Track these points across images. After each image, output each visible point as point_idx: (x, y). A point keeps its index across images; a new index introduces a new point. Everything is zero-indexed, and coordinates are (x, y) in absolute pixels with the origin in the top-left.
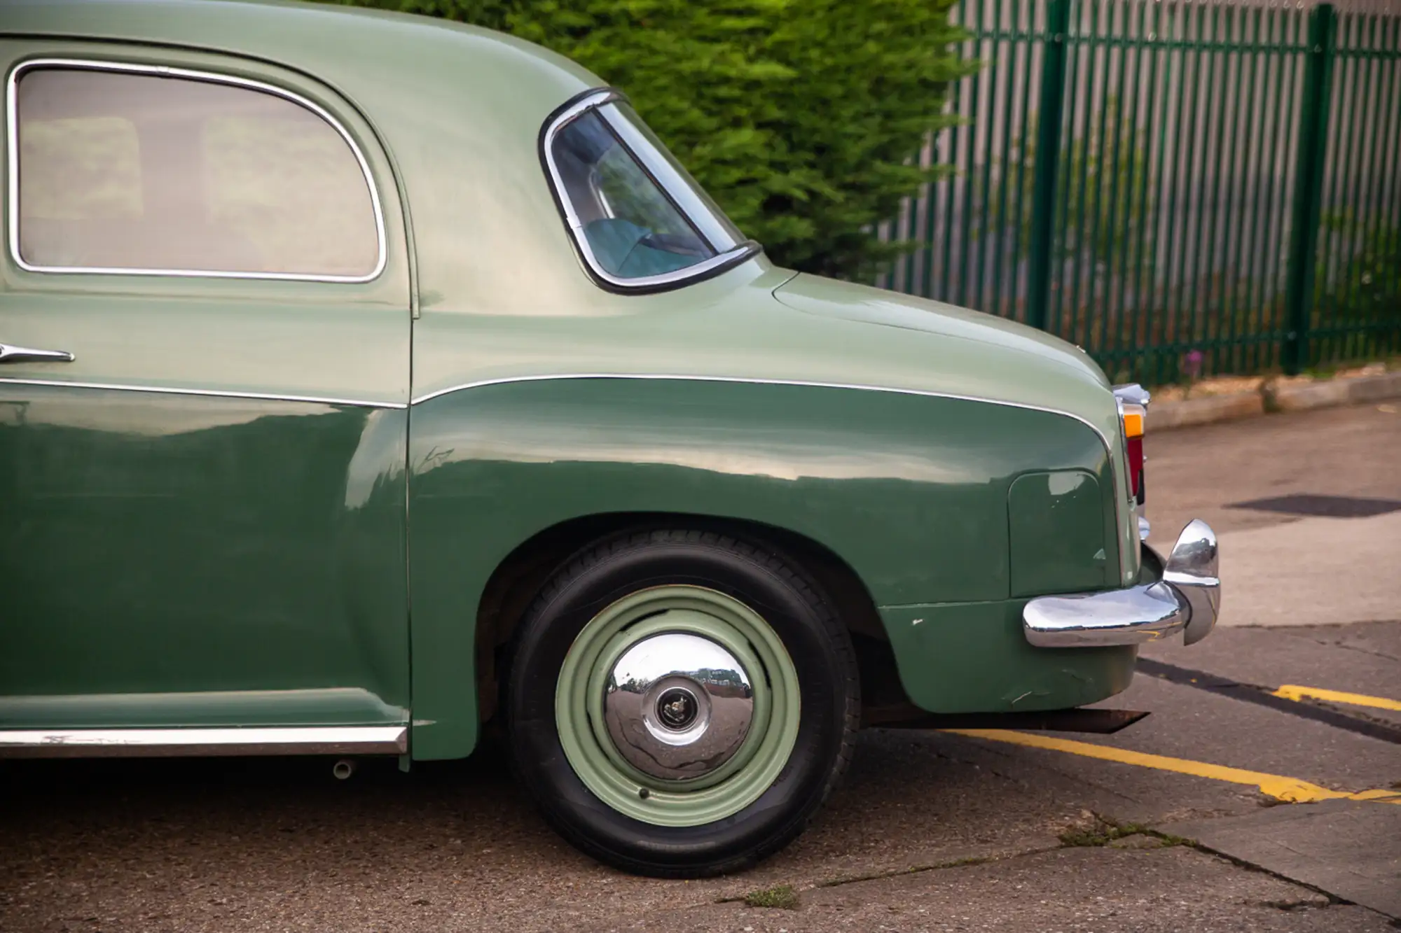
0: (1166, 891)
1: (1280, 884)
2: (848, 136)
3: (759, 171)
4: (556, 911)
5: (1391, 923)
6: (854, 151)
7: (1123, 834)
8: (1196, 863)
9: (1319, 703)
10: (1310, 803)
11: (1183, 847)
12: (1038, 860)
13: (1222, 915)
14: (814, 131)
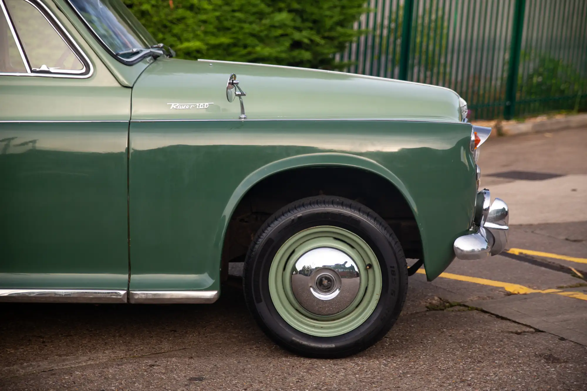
0: (470, 328)
1: (516, 325)
2: (326, 16)
3: (289, 31)
4: (228, 334)
5: (559, 339)
6: (329, 23)
7: (451, 306)
8: (481, 317)
9: (526, 256)
10: (525, 294)
11: (476, 311)
12: (418, 316)
13: (493, 336)
14: (312, 14)
